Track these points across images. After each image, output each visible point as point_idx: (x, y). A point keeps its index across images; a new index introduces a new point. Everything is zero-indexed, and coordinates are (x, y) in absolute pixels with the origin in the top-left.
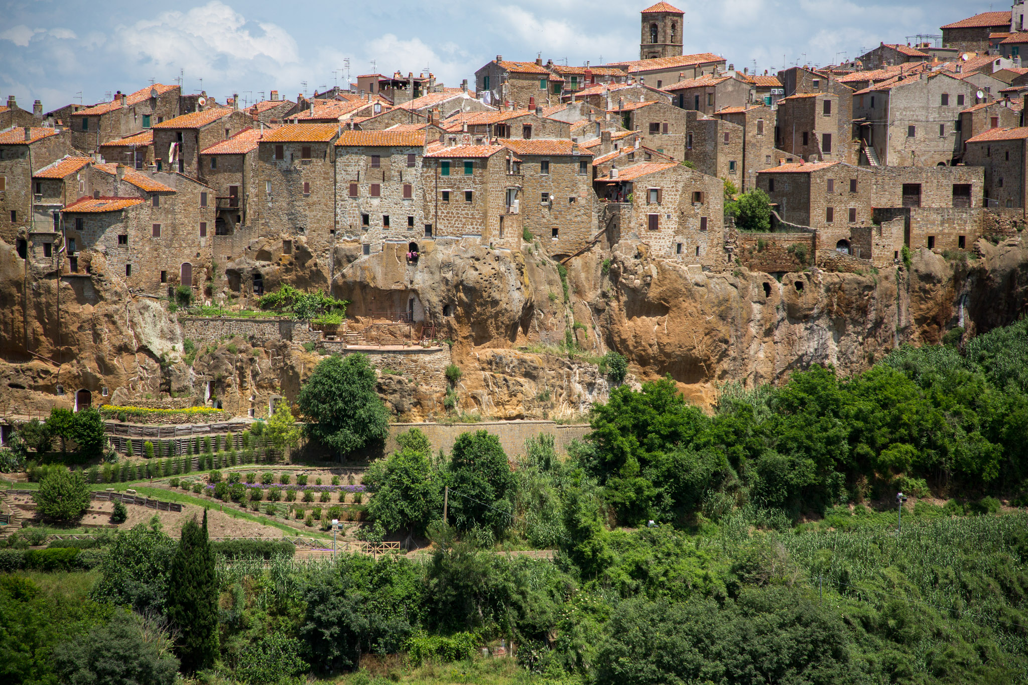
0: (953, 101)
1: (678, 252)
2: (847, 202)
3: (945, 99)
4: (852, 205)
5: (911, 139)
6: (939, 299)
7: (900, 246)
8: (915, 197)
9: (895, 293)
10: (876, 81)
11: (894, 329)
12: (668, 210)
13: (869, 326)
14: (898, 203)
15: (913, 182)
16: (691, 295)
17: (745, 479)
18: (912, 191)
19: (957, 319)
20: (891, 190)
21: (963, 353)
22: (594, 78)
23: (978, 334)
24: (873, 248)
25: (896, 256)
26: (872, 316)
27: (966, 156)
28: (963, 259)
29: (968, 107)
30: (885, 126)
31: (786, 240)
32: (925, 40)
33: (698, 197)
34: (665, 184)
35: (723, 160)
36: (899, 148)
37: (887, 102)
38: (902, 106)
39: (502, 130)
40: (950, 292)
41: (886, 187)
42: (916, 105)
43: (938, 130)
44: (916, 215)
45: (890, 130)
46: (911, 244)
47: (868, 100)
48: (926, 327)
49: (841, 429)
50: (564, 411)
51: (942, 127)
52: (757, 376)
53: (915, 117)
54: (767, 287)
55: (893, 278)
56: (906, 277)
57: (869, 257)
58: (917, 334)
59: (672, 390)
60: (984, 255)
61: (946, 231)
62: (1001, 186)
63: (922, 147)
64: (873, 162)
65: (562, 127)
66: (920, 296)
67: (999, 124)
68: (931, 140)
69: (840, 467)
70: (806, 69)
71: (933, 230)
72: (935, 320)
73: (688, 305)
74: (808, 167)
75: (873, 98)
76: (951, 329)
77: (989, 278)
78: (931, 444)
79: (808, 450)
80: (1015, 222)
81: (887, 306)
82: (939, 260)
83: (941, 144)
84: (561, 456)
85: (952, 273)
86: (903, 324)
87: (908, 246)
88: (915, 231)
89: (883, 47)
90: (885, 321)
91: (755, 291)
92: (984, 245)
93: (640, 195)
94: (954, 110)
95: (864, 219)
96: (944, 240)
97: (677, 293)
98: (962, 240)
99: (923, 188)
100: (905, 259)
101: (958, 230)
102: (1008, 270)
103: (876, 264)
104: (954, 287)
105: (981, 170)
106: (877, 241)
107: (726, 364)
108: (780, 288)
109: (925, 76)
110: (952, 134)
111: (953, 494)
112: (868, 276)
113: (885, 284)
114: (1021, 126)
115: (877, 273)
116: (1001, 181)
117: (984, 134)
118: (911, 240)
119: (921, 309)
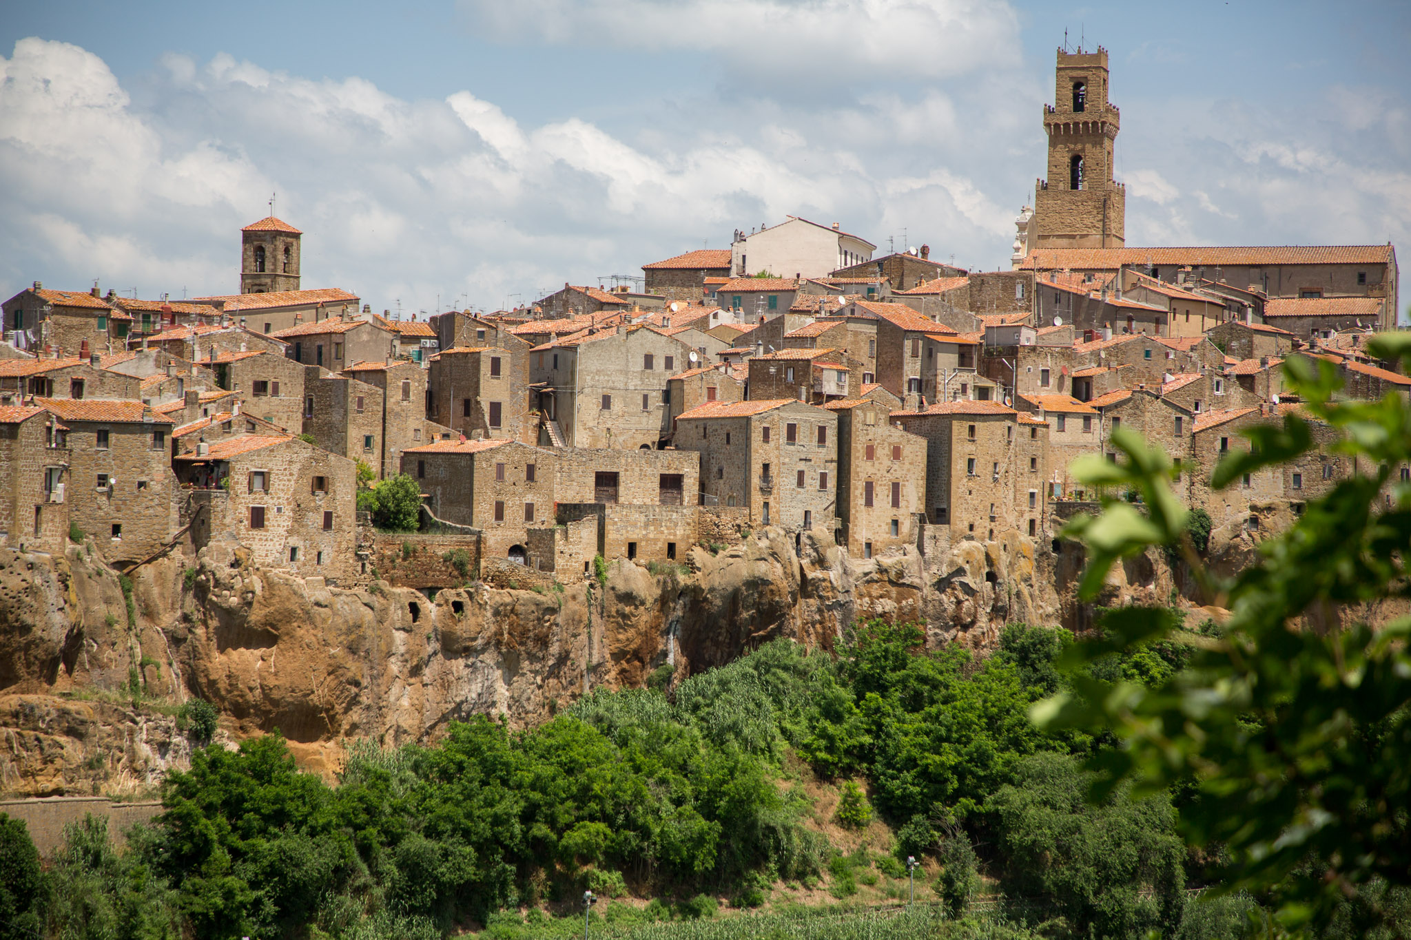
0: (659, 364)
1: (292, 559)
2: (522, 495)
3: (649, 361)
4: (529, 498)
5: (606, 412)
6: (642, 627)
7: (591, 554)
8: (611, 490)
9: (585, 618)
10: (559, 334)
11: (583, 667)
12: (278, 500)
13: (551, 663)
14: (589, 497)
15: (608, 469)
16: (308, 618)
17: (378, 875)
18: (607, 481)
19: (665, 654)
20: (581, 480)
21: (673, 701)
22: (175, 317)
23: (691, 674)
24: (556, 556)
25: (586, 569)
26: (555, 649)
27: (676, 436)
28: (672, 574)
29: (678, 372)
30: (572, 394)
31: (440, 545)
32: (622, 283)
33: (320, 483)
34: (275, 466)
35: (355, 435)
36: (591, 424)
37: (574, 363)
38: (593, 368)
39: (41, 385)
40: (657, 617)
41: (574, 475)
42: (612, 367)
43: (641, 402)
44: (612, 513)
45: (579, 400)
46: (606, 553)
47: (549, 359)
48: (625, 665)
49: (511, 805)
50: (124, 783)
51: (645, 398)
52: (399, 732)
53: (611, 384)
54: (414, 608)
55: (582, 598)
56: (599, 596)
57: (552, 569)
58: (613, 674)
59: (281, 751)
60: (699, 569)
61: (651, 536)
62: (721, 478)
63: (620, 423)
64: (557, 442)
65: (129, 383)
66: (618, 623)
67: (718, 396)
68: (632, 415)
69: (510, 857)
70: (467, 315)
71: (634, 536)
72: (636, 655)
73: (304, 633)
74: (470, 446)
75: (556, 356)
76: (657, 667)
77: (706, 599)
78: (630, 824)
79: (466, 833)
80: (739, 526)
81: (575, 636)
82: (642, 574)
83: (644, 420)
84: (116, 848)
85: (659, 592)
86: (595, 661)
87: (603, 555)
88: (611, 536)
89: (568, 290)
90: (572, 655)
91: (398, 614)
92: (699, 555)
93: (238, 479)
94: (659, 378)
95: (545, 518)
96: (649, 548)
97: (289, 616)
98: (671, 547)
99: (622, 478)
100: (598, 574)
101: (667, 535)
102: (730, 589)
103: (560, 578)
104: (661, 610)
105: (695, 455)
106: (562, 548)
107: (355, 716)
108: (430, 609)
109: (623, 330)
110: (658, 408)
111: (658, 892)
112: (550, 595)
113: (573, 606)
114: (745, 399)
115: (562, 591)
116: (721, 471)
117: (697, 409)
118: (606, 547)
119: (618, 640)
